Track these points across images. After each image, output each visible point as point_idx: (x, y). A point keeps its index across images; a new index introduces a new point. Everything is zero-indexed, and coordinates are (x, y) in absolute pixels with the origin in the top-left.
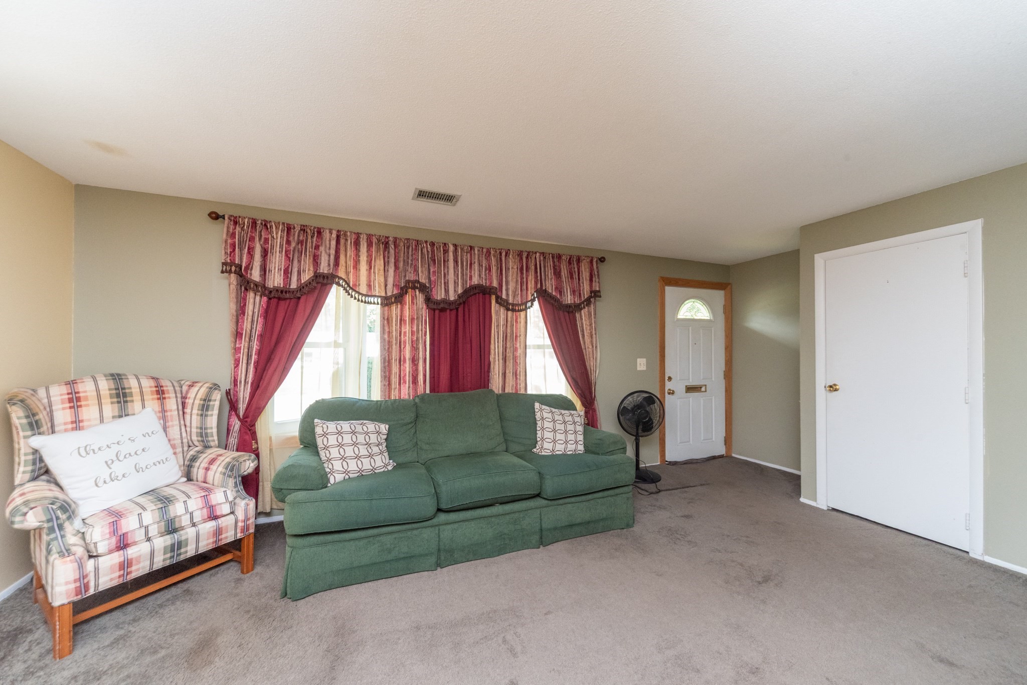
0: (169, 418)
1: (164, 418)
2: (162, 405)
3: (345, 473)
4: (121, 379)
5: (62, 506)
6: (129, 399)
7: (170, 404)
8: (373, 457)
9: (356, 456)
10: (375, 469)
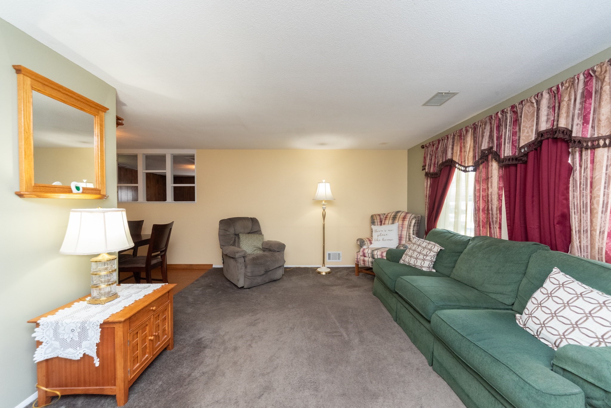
0: (404, 227)
1: (402, 227)
2: (403, 222)
3: (408, 263)
4: (398, 213)
5: (363, 241)
6: (395, 219)
7: (406, 223)
8: (424, 261)
9: (416, 257)
10: (422, 267)
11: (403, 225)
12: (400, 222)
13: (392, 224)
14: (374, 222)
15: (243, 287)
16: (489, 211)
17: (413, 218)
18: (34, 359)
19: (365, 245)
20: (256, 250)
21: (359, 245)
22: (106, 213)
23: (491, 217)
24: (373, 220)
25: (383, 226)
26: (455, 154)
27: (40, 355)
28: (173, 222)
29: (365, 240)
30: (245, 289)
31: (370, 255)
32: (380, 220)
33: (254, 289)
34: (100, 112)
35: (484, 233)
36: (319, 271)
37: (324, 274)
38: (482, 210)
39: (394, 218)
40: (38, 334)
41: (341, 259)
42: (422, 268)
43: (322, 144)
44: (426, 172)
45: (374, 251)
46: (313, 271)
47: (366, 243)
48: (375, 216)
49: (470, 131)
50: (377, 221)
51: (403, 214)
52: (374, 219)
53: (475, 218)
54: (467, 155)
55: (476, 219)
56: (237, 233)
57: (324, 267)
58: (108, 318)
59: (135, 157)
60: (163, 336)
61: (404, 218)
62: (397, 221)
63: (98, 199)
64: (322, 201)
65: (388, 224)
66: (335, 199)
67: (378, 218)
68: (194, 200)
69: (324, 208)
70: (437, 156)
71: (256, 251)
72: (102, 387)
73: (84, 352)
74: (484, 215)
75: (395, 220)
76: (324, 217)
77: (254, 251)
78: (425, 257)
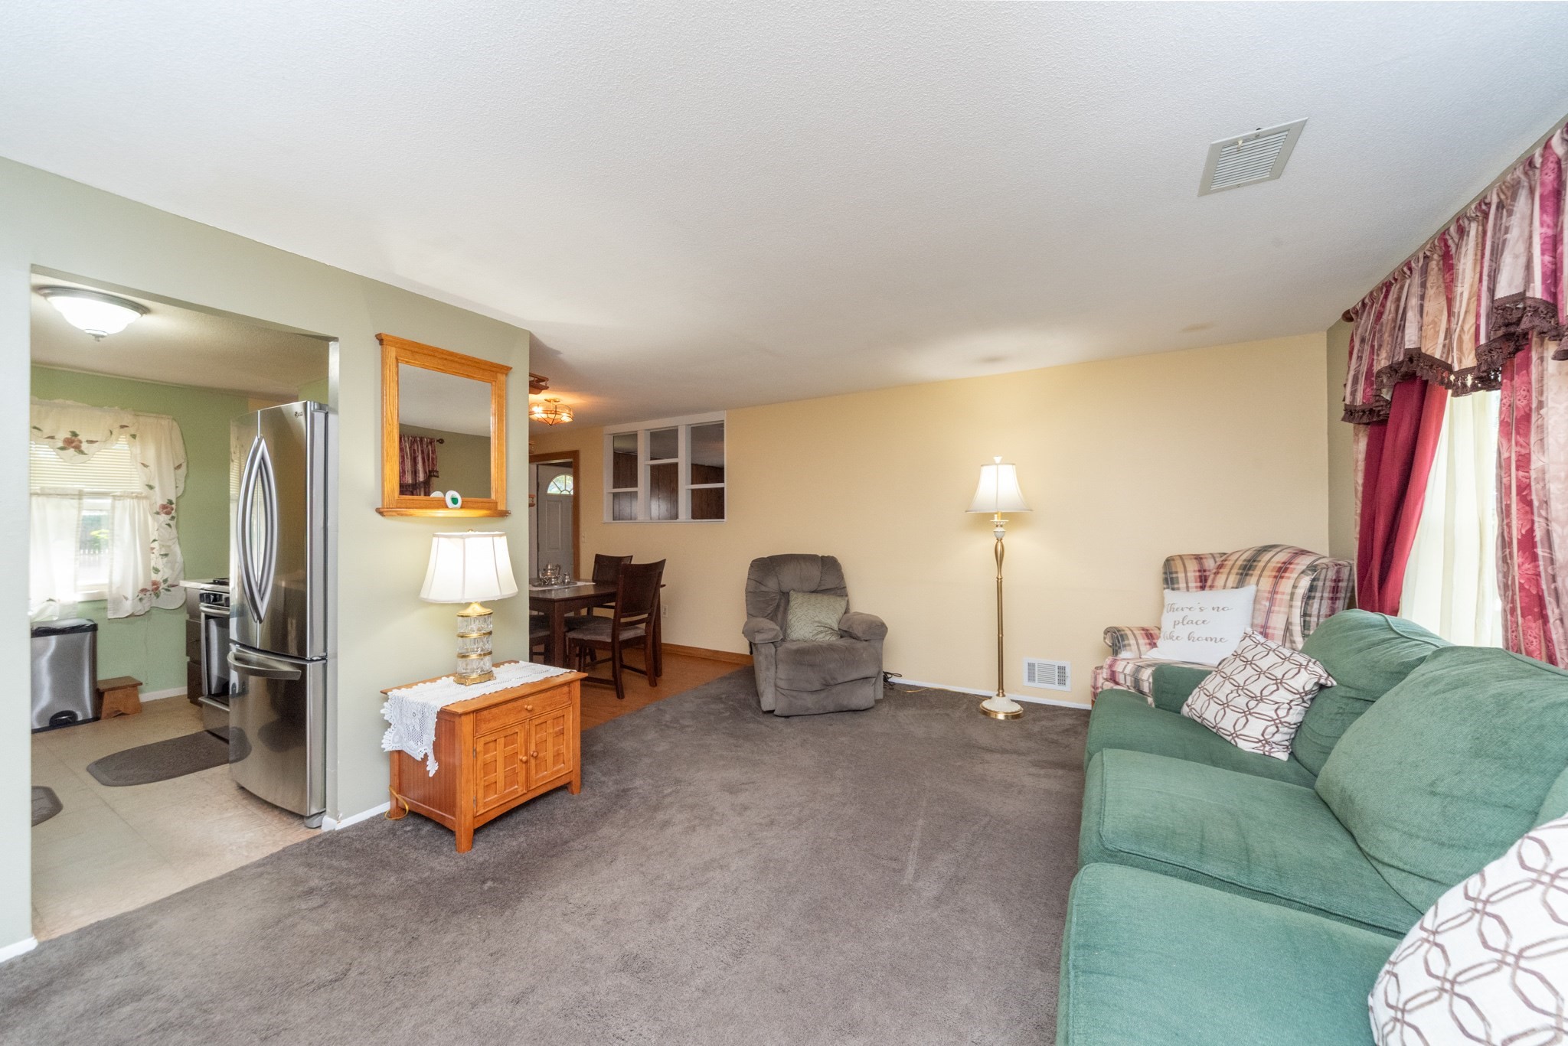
0: (1277, 601)
1: (1272, 601)
2: (1276, 585)
3: (1199, 718)
4: (1265, 551)
5: (1122, 636)
6: (1250, 572)
7: (1286, 586)
8: (1249, 717)
9: (1225, 702)
10: (1237, 736)
11: (1274, 592)
12: (1266, 583)
13: (1237, 588)
14: (1172, 579)
15: (771, 712)
16: (1534, 545)
17: (1303, 572)
18: (383, 746)
19: (1128, 648)
20: (821, 632)
21: (1110, 646)
22: (466, 540)
23: (1543, 574)
24: (1171, 573)
25: (1207, 593)
26: (1429, 331)
27: (389, 743)
28: (665, 560)
29: (1129, 633)
30: (776, 716)
31: (1128, 678)
32: (1198, 574)
33: (796, 720)
34: (499, 375)
35: (1531, 639)
36: (988, 708)
37: (1001, 717)
38: (1519, 542)
39: (1247, 569)
40: (387, 711)
41: (1068, 682)
42: (1236, 739)
43: (993, 360)
44: (1346, 405)
45: (1143, 670)
46: (971, 705)
47: (1132, 641)
48: (1179, 563)
49: (1473, 233)
50: (1186, 576)
51: (1282, 557)
52: (1174, 570)
53: (1501, 575)
54: (1458, 330)
55: (1508, 580)
56: (785, 589)
57: (1000, 699)
58: (448, 706)
59: (633, 436)
60: (555, 763)
61: (1282, 570)
62: (1253, 579)
63: (488, 516)
64: (991, 515)
65: (1224, 587)
66: (1031, 510)
67: (1192, 567)
68: (723, 517)
69: (999, 535)
70: (1376, 344)
71: (821, 636)
72: (444, 814)
73: (426, 751)
74: (1527, 566)
75: (1247, 575)
76: (999, 558)
77: (817, 634)
78: (1252, 704)
